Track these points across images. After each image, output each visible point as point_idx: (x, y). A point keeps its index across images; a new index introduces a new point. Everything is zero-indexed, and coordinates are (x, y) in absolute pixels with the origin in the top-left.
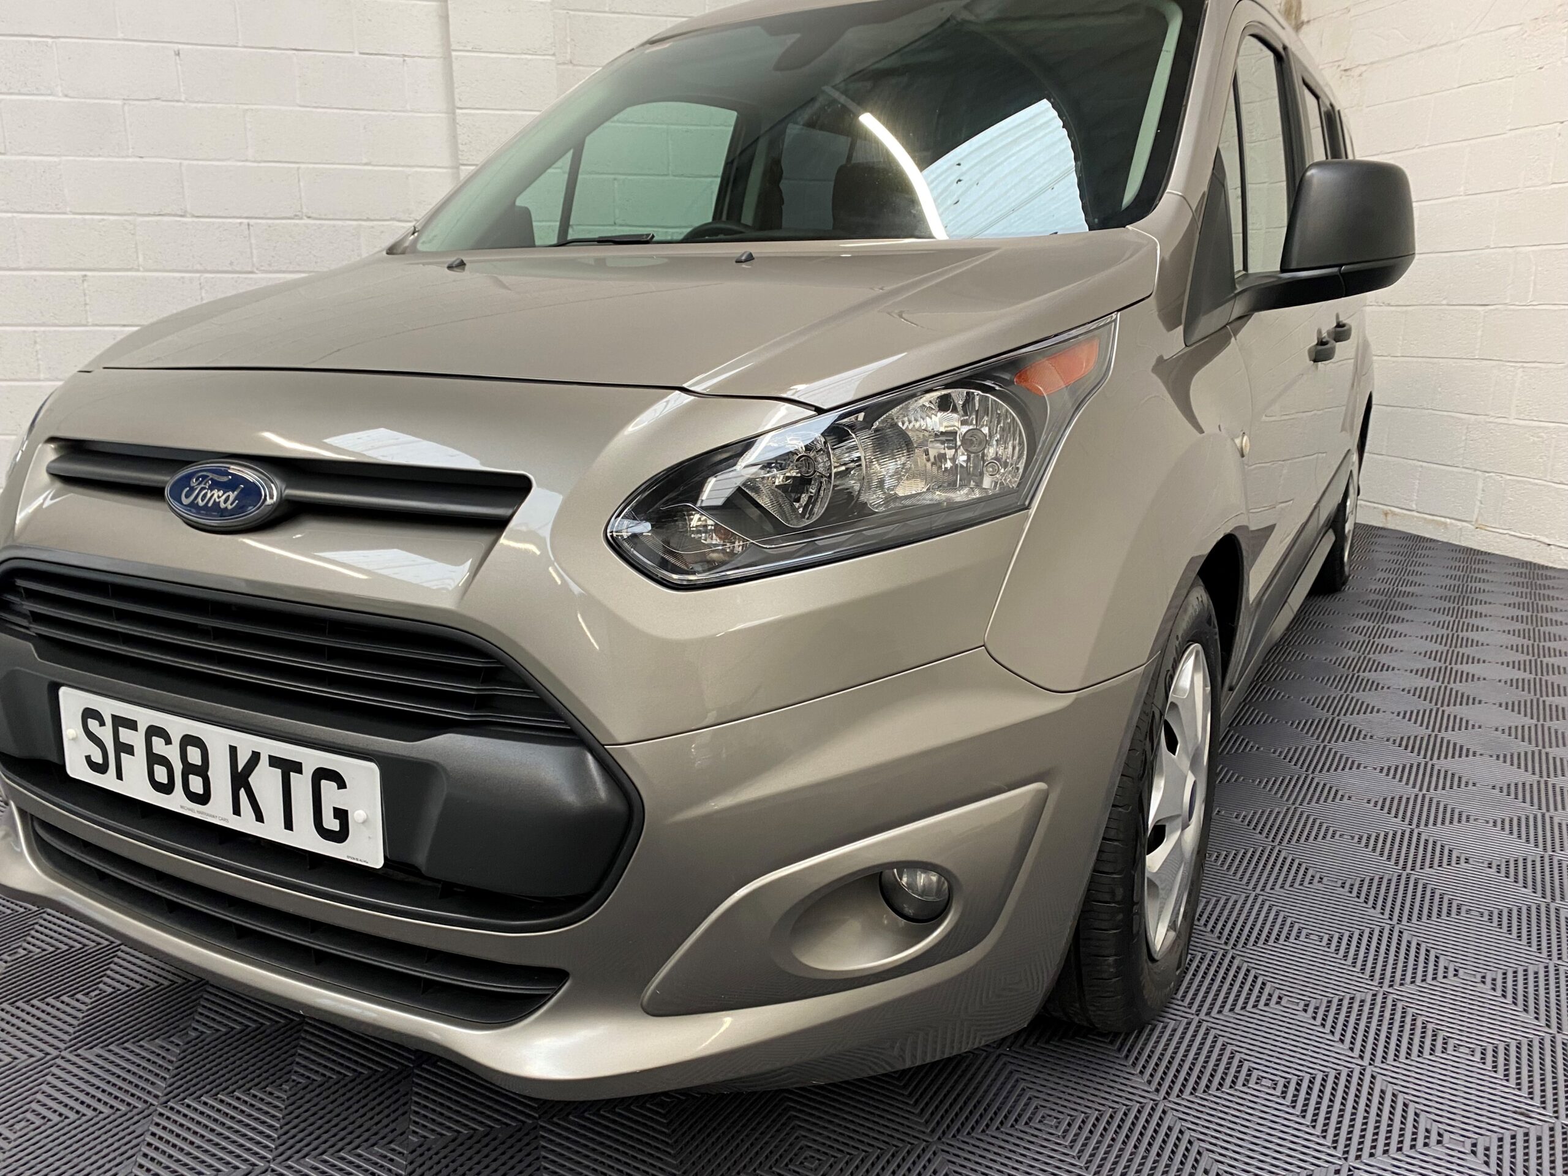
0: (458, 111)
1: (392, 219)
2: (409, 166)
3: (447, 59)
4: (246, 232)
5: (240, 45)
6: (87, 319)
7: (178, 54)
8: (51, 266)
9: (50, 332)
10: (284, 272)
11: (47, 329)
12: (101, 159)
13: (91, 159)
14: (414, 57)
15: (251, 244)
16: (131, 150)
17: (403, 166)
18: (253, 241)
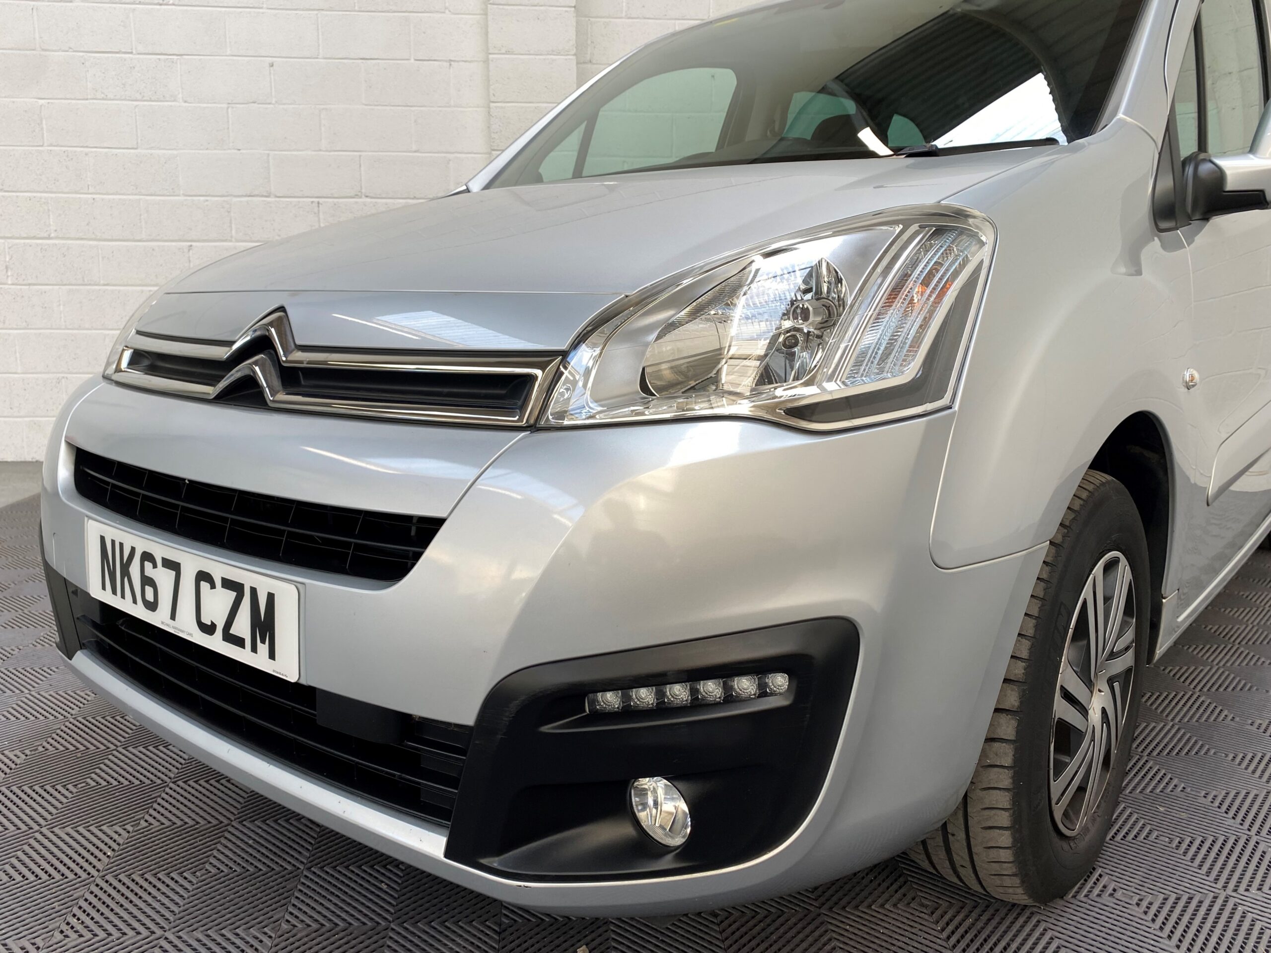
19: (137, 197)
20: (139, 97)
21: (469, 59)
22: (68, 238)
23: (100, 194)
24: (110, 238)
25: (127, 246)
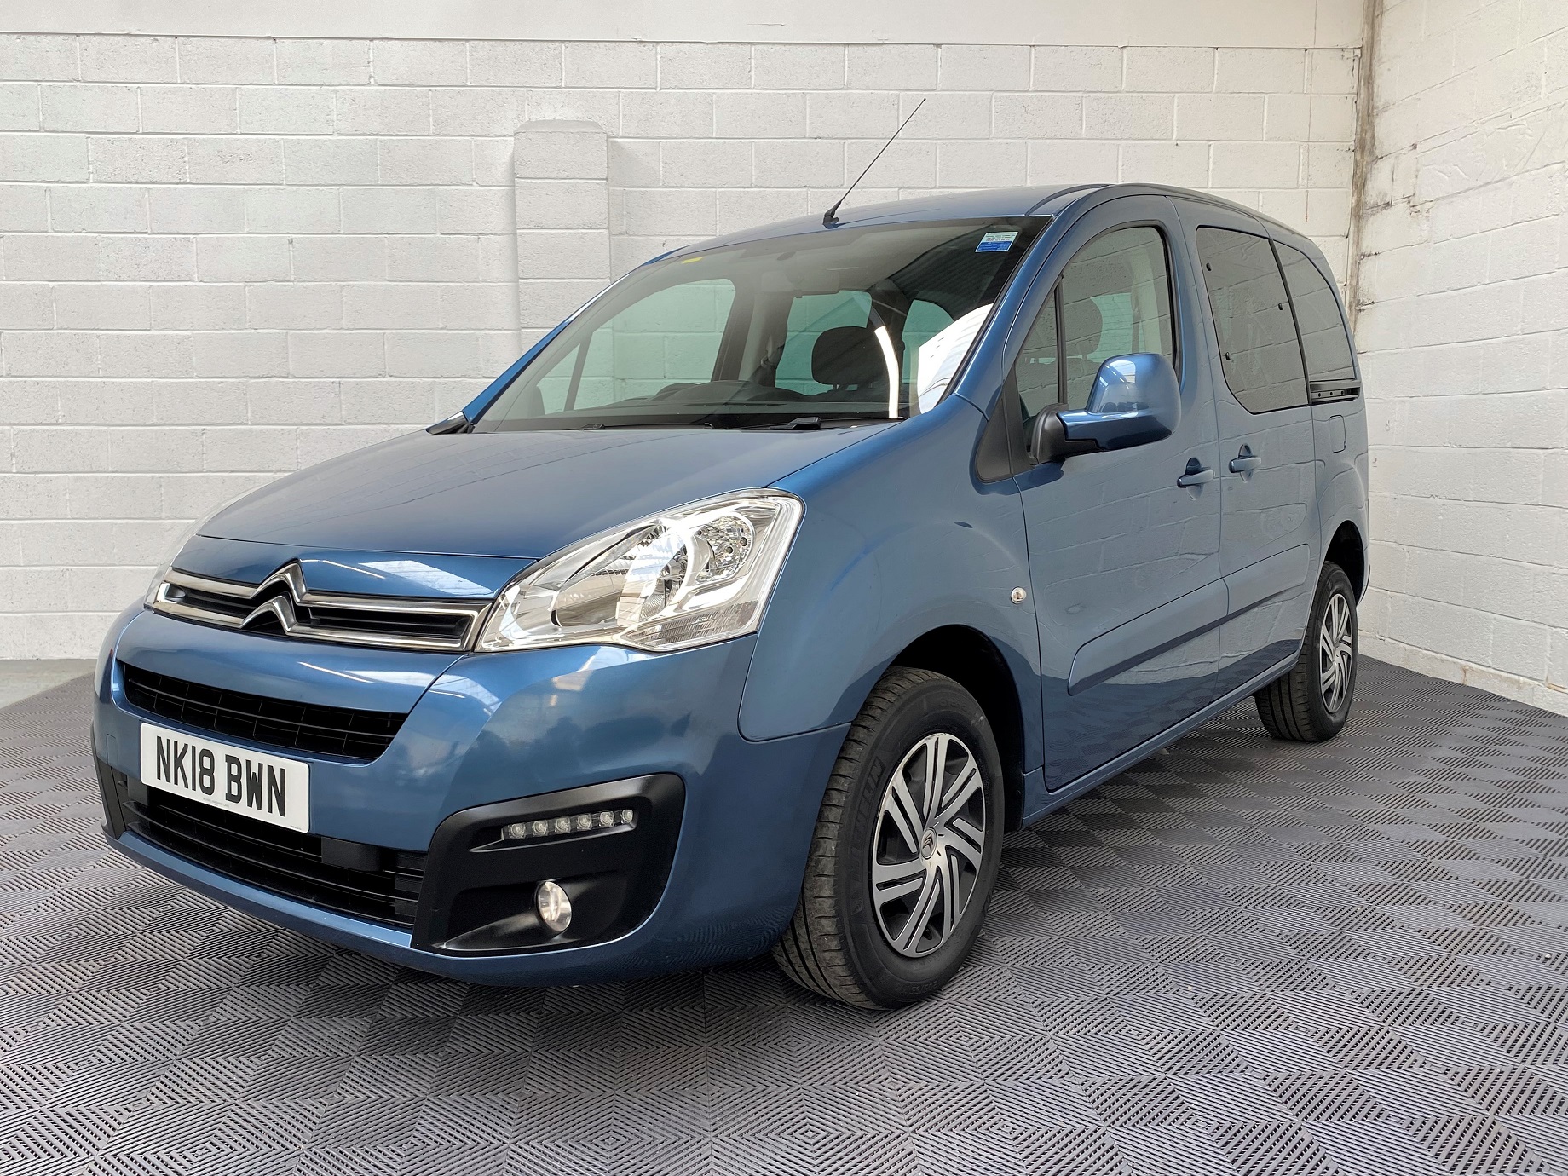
0: (521, 281)
1: (465, 376)
2: (479, 330)
3: (516, 234)
4: (337, 390)
5: (342, 232)
6: (203, 466)
7: (291, 242)
8: (180, 422)
9: (173, 477)
10: (367, 424)
11: (171, 475)
12: (224, 331)
13: (216, 332)
14: (488, 234)
15: (340, 401)
16: (249, 324)
17: (473, 329)
18: (342, 397)
19: (149, 380)
20: (153, 278)
21: (498, 233)
22: (76, 424)
23: (109, 377)
24: (119, 422)
25: (137, 431)
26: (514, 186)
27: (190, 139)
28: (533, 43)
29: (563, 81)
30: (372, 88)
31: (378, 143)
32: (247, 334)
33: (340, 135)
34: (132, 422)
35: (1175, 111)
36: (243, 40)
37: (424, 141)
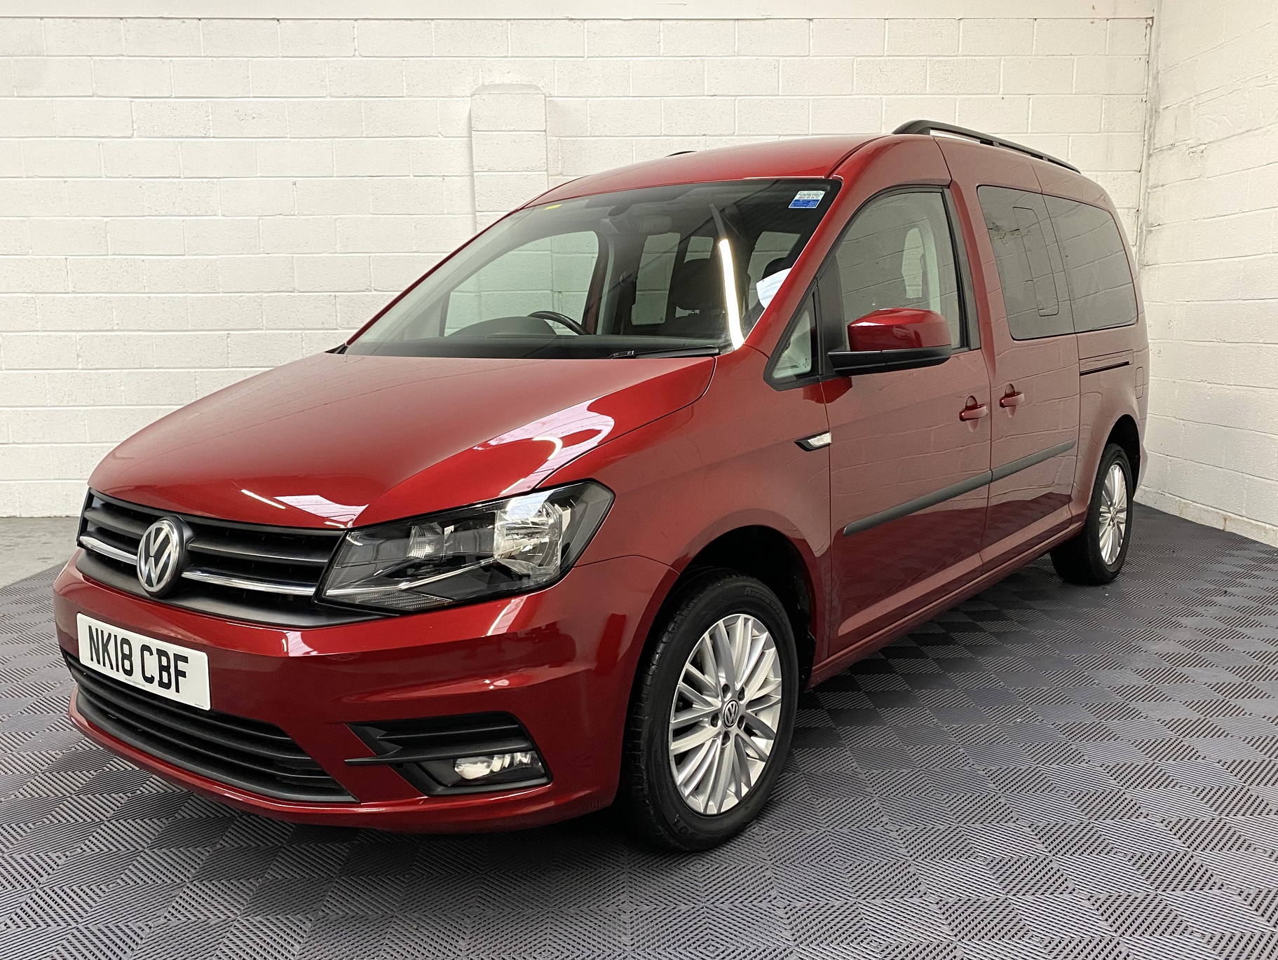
0: (477, 213)
3: (473, 176)
4: (334, 302)
5: (335, 175)
6: (228, 363)
7: (295, 184)
8: (209, 328)
9: (205, 372)
12: (243, 256)
13: (237, 256)
14: (451, 176)
15: (336, 310)
16: (262, 249)
18: (338, 307)
19: (185, 295)
20: (186, 213)
21: (460, 175)
22: (128, 331)
23: (153, 293)
24: (162, 329)
25: (177, 335)
26: (470, 137)
27: (213, 102)
28: (485, 21)
29: (510, 51)
30: (357, 59)
31: (363, 103)
32: (262, 258)
33: (332, 97)
34: (172, 329)
35: (1002, 72)
36: (254, 21)
37: (399, 102)
